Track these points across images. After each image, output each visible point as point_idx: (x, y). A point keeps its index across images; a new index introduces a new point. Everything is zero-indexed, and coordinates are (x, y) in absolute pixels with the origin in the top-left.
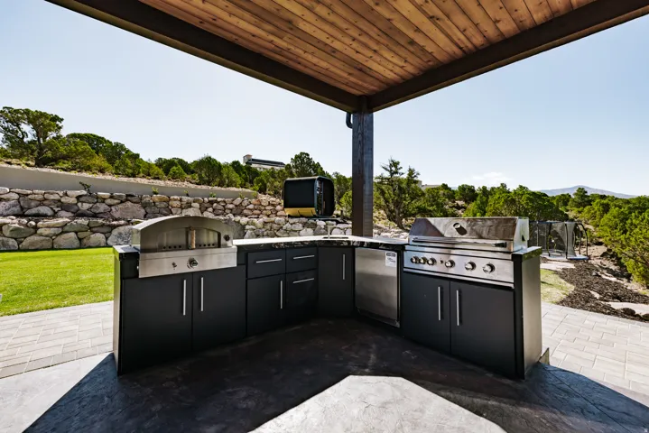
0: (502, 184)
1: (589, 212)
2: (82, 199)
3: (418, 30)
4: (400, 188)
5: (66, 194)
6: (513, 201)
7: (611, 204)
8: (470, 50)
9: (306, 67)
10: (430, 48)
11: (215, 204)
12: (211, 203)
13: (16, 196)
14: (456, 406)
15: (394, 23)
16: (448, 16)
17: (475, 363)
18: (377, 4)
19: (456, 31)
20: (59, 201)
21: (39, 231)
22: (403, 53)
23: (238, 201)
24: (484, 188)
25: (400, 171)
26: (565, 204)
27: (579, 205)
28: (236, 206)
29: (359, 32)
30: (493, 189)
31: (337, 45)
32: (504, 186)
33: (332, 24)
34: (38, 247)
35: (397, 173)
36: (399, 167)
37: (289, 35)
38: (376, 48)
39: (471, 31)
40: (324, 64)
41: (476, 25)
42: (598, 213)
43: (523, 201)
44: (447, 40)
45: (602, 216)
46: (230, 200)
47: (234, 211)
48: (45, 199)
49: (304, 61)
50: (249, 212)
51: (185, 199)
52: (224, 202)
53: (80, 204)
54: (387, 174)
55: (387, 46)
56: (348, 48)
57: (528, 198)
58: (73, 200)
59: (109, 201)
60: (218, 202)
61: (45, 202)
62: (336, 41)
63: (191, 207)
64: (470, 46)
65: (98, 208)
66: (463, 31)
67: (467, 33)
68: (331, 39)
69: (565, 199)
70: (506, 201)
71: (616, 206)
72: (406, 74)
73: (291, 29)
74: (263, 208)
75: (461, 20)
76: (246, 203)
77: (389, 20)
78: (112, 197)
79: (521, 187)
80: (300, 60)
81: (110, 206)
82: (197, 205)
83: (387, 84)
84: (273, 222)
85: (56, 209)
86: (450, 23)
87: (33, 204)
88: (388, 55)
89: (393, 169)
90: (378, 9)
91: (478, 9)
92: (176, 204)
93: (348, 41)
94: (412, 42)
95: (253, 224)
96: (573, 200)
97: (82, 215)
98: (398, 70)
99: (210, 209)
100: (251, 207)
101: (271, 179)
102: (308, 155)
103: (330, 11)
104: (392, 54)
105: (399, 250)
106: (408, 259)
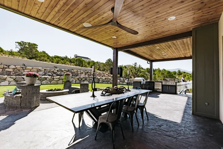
2: (58, 71)
5: (55, 70)
6: (163, 74)
7: (186, 75)
11: (88, 73)
12: (87, 72)
13: (44, 70)
20: (53, 71)
21: (54, 79)
25: (137, 65)
26: (175, 74)
27: (178, 75)
32: (159, 68)
34: (54, 83)
43: (166, 74)
48: (50, 71)
51: (82, 71)
53: (58, 72)
54: (134, 66)
57: (167, 73)
58: (56, 71)
59: (64, 72)
60: (89, 72)
61: (50, 72)
63: (83, 73)
65: (62, 73)
70: (161, 74)
71: (187, 75)
78: (65, 70)
79: (164, 69)
81: (64, 73)
82: (84, 73)
84: (108, 78)
85: (53, 74)
87: (48, 72)
92: (79, 72)
95: (102, 78)
96: (177, 73)
97: (59, 75)
99: (87, 74)
105: (162, 82)
106: (163, 83)
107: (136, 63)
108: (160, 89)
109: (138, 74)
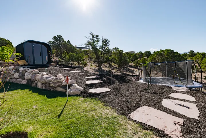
0: (161, 50)
1: (196, 58)
27: (191, 56)
42: (200, 58)
45: (202, 60)
69: (185, 55)
96: (189, 55)
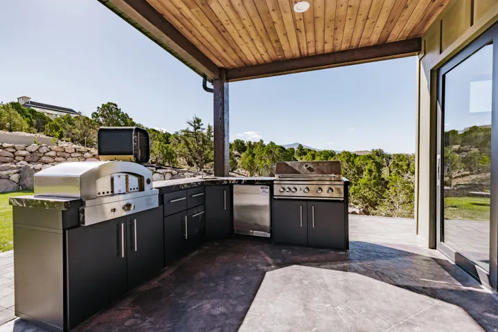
0: (260, 140)
3: (286, 34)
4: (204, 141)
6: (271, 152)
7: (315, 154)
8: (304, 55)
9: (194, 36)
10: (285, 47)
14: (334, 271)
15: (276, 25)
16: (306, 32)
17: (323, 248)
18: (273, 10)
19: (304, 41)
22: (268, 45)
23: (33, 147)
24: (250, 142)
25: (201, 127)
26: (293, 154)
28: (31, 152)
29: (251, 24)
30: (255, 143)
31: (229, 28)
32: (262, 141)
33: (237, 13)
35: (199, 128)
36: (200, 123)
37: (198, 9)
38: (253, 37)
39: (311, 45)
40: (210, 38)
41: (316, 42)
43: (277, 152)
44: (297, 45)
46: (22, 146)
47: (28, 158)
49: (196, 31)
50: (51, 160)
52: (14, 148)
54: (192, 129)
55: (261, 38)
56: (236, 32)
57: (279, 151)
62: (231, 25)
64: (306, 53)
66: (308, 43)
67: (309, 44)
68: (229, 22)
70: (267, 152)
71: (318, 155)
72: (261, 59)
73: (203, 5)
74: (68, 155)
75: (310, 36)
76: (44, 149)
77: (274, 23)
79: (271, 142)
80: (193, 29)
83: (245, 63)
86: (304, 36)
88: (258, 44)
89: (197, 125)
90: (272, 13)
91: (322, 33)
93: (239, 27)
94: (278, 41)
96: (297, 152)
98: (258, 56)
100: (52, 153)
101: (68, 126)
102: (116, 105)
103: (241, 3)
104: (261, 44)
105: (270, 184)
106: (277, 190)
107: (198, 121)
108: (265, 206)
109: (206, 152)
